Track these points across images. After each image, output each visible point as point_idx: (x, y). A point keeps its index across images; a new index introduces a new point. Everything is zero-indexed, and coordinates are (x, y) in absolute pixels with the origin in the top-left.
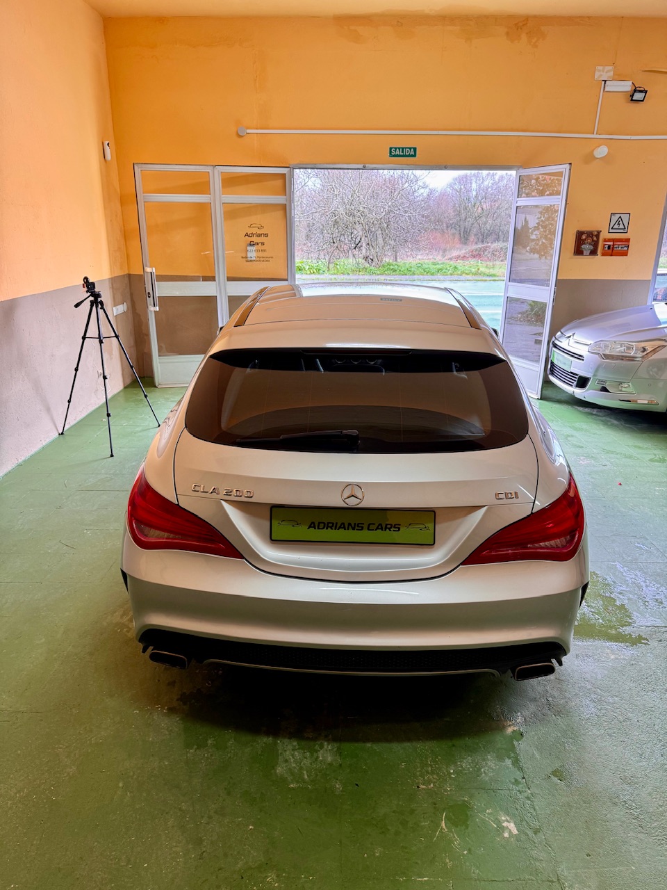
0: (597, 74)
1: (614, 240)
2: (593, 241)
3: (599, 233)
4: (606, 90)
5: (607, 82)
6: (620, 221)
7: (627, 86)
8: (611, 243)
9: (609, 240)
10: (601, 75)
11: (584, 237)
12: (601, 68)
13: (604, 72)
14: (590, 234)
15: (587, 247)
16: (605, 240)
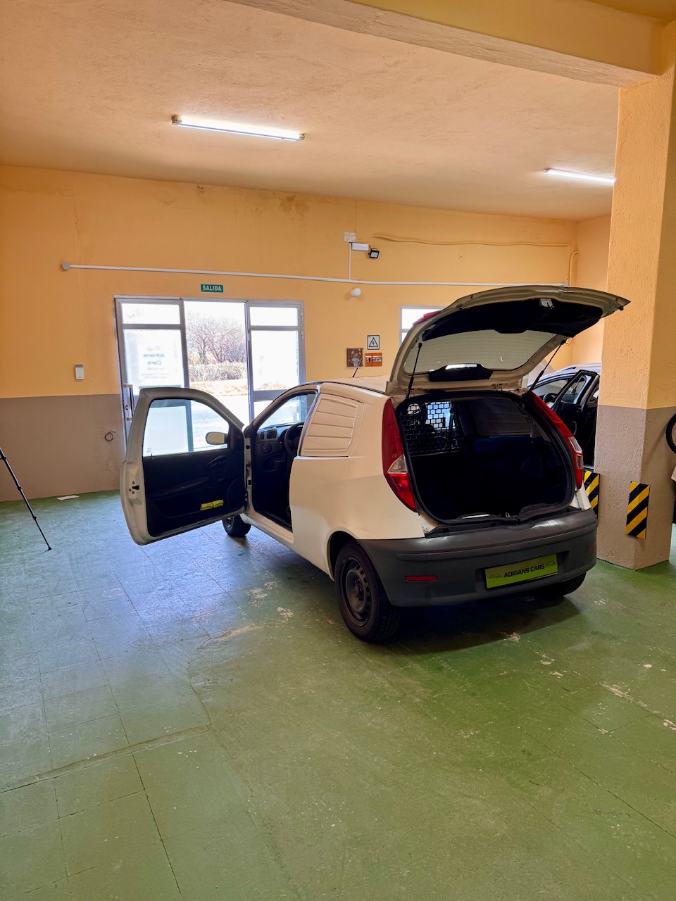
0: (346, 238)
1: (372, 354)
2: (359, 355)
3: (362, 349)
4: (354, 248)
5: (353, 244)
6: (374, 341)
7: (366, 247)
8: (370, 357)
9: (369, 354)
10: (348, 239)
11: (353, 353)
12: (347, 233)
13: (350, 237)
14: (356, 351)
15: (355, 360)
16: (366, 355)
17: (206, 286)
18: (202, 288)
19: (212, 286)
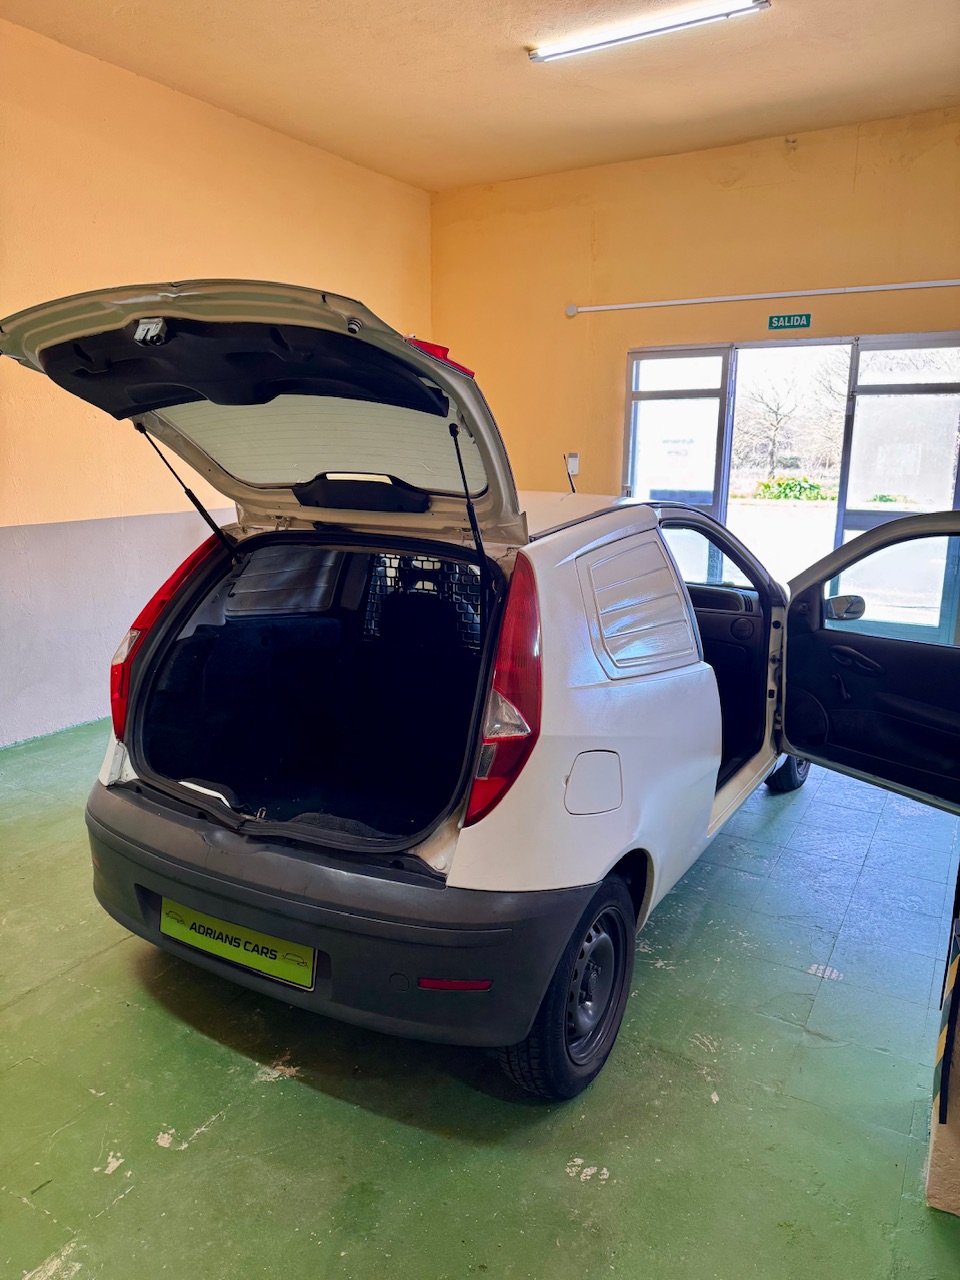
17: (779, 318)
18: (771, 323)
19: (789, 317)
